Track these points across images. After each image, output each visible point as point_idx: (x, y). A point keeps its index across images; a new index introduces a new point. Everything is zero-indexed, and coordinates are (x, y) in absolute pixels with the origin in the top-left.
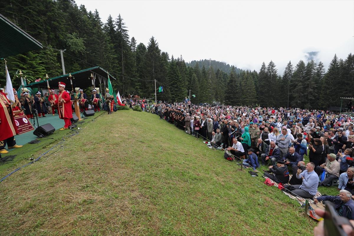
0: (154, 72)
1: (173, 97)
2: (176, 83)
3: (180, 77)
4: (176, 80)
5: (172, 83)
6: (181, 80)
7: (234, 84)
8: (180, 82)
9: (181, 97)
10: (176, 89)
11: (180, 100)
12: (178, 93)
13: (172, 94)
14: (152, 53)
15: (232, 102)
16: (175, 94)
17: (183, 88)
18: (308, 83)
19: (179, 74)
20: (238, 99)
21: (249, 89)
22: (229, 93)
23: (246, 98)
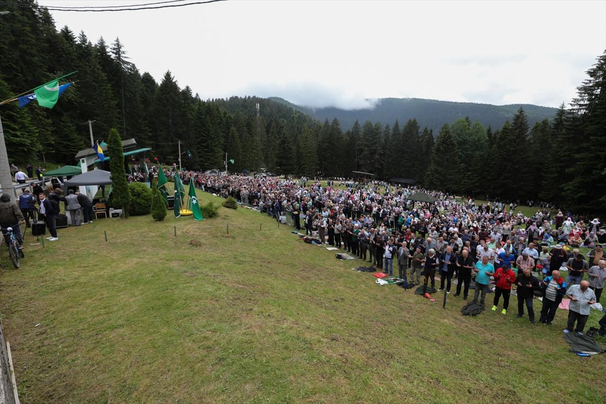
0: (171, 125)
1: (202, 161)
2: (206, 141)
3: (212, 133)
4: (205, 137)
5: (199, 140)
6: (213, 136)
7: (287, 146)
8: (212, 139)
9: (213, 161)
10: (206, 150)
11: (213, 166)
12: (209, 155)
13: (200, 157)
14: (168, 96)
15: (285, 170)
16: (205, 157)
17: (216, 149)
18: (375, 148)
19: (210, 127)
20: (292, 167)
21: (308, 153)
22: (281, 158)
23: (305, 164)
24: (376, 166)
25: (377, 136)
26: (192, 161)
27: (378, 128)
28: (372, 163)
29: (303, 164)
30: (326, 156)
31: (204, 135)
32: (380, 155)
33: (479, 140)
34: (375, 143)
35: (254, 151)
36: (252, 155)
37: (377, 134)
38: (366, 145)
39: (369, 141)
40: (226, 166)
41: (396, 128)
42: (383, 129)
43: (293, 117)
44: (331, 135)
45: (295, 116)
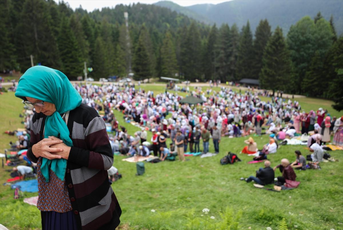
0: (37, 39)
1: (68, 70)
2: (71, 52)
3: (75, 44)
4: (69, 48)
5: (65, 51)
6: (77, 47)
8: (76, 50)
9: (78, 69)
10: (71, 60)
13: (67, 66)
14: (31, 14)
17: (80, 58)
18: (230, 50)
19: (73, 39)
20: (148, 72)
21: (168, 58)
22: (137, 64)
23: (165, 68)
24: (232, 68)
25: (232, 39)
27: (234, 30)
28: (228, 65)
29: (164, 69)
30: (184, 60)
31: (69, 46)
32: (236, 57)
33: (322, 38)
34: (231, 46)
35: (118, 59)
36: (115, 62)
37: (233, 36)
38: (222, 48)
39: (225, 43)
40: (86, 74)
41: (247, 30)
42: (240, 30)
43: (176, 21)
44: (188, 39)
45: (178, 19)
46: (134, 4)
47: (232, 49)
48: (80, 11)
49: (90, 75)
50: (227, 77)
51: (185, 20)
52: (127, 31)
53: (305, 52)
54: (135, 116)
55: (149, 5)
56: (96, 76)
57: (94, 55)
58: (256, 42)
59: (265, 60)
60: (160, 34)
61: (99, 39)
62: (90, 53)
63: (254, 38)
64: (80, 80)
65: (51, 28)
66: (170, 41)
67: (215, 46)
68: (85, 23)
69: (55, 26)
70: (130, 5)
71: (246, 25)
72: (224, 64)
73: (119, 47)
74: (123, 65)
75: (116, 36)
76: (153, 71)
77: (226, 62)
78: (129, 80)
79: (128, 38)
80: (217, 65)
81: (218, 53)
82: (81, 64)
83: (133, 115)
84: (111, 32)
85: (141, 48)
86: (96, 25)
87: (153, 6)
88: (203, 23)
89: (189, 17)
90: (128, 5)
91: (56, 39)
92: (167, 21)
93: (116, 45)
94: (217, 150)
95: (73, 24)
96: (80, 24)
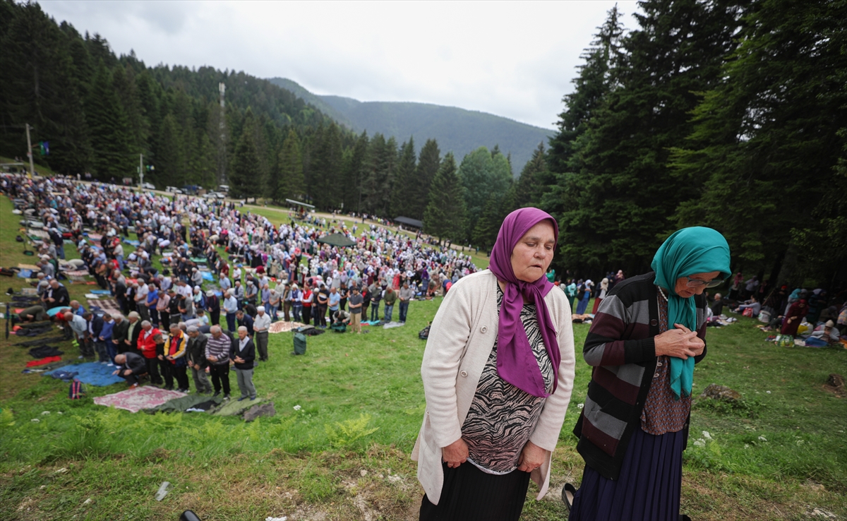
0: (38, 95)
1: (103, 163)
2: (112, 132)
3: (122, 119)
4: (109, 124)
5: (99, 128)
6: (125, 125)
7: (249, 156)
8: (123, 129)
9: (123, 164)
10: (110, 145)
11: (123, 173)
12: (116, 155)
13: (101, 156)
15: (243, 190)
16: (110, 157)
17: (130, 146)
18: (384, 173)
19: (119, 109)
20: (256, 187)
21: (289, 169)
22: (238, 172)
23: (284, 185)
24: (385, 199)
25: (388, 157)
26: (80, 160)
27: (391, 145)
28: (380, 194)
29: (282, 186)
30: (315, 177)
31: (108, 120)
32: (391, 184)
34: (386, 167)
35: (203, 157)
36: (198, 163)
37: (389, 154)
38: (372, 168)
39: (378, 162)
40: (141, 175)
41: (409, 148)
42: (399, 148)
43: (302, 114)
44: (325, 147)
45: (307, 113)
46: (233, 72)
47: (387, 172)
48: (130, 61)
49: (149, 177)
50: (376, 211)
51: (316, 116)
52: (222, 114)
53: (479, 193)
54: (251, 258)
55: (259, 80)
56: (160, 180)
57: (157, 143)
58: (420, 168)
59: (432, 195)
60: (277, 130)
61: (170, 118)
62: (150, 140)
63: (417, 162)
64: (129, 184)
65: (72, 80)
66: (296, 144)
67: (364, 163)
68: (143, 84)
69: (80, 78)
70: (226, 73)
71: (408, 142)
72: (375, 192)
73: (206, 138)
74: (214, 170)
75: (202, 120)
76: (264, 187)
77: (377, 190)
78: (220, 195)
79: (222, 126)
80: (365, 191)
81: (367, 175)
82: (132, 157)
83: (247, 256)
84: (191, 110)
85: (248, 146)
86: (164, 94)
87: (265, 82)
88: (342, 126)
89: (323, 112)
90: (223, 71)
91: (82, 102)
92: (288, 111)
93: (201, 134)
94: (402, 318)
95: (119, 82)
96: (134, 87)
